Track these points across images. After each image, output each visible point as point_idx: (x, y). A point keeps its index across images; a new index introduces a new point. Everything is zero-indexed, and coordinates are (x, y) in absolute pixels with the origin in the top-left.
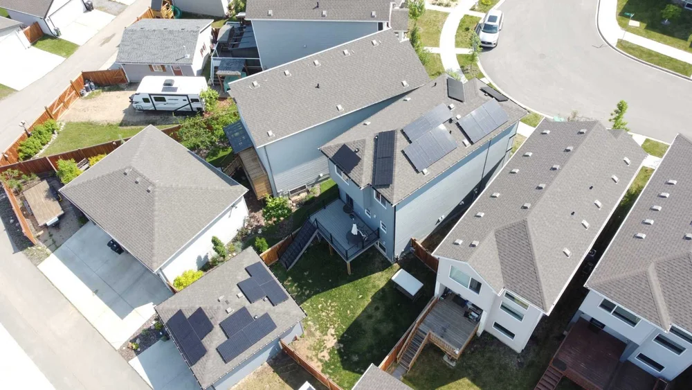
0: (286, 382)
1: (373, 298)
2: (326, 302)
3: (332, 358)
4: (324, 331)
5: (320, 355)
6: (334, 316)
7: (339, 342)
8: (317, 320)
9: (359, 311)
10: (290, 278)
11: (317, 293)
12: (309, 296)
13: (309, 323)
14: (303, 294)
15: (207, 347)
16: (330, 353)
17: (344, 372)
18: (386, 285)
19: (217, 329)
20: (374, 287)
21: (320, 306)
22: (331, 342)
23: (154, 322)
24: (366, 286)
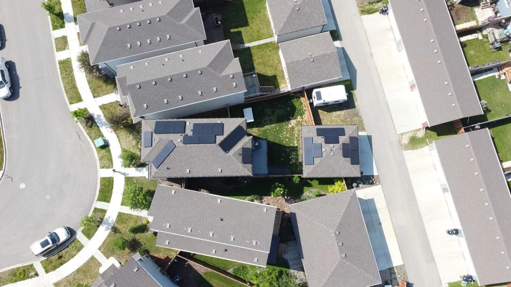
0: (320, 120)
1: (263, 126)
2: (283, 140)
3: (297, 116)
4: (293, 128)
5: (301, 120)
6: (284, 131)
7: (290, 120)
8: (292, 135)
9: (273, 125)
10: (291, 162)
11: (284, 147)
12: (289, 147)
13: (296, 136)
14: (290, 151)
15: (349, 138)
16: (297, 118)
17: (297, 107)
18: (254, 127)
19: (341, 142)
20: (259, 131)
21: (287, 140)
22: (293, 122)
23: (360, 186)
24: (262, 133)
